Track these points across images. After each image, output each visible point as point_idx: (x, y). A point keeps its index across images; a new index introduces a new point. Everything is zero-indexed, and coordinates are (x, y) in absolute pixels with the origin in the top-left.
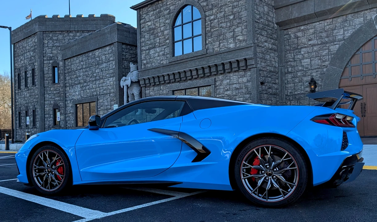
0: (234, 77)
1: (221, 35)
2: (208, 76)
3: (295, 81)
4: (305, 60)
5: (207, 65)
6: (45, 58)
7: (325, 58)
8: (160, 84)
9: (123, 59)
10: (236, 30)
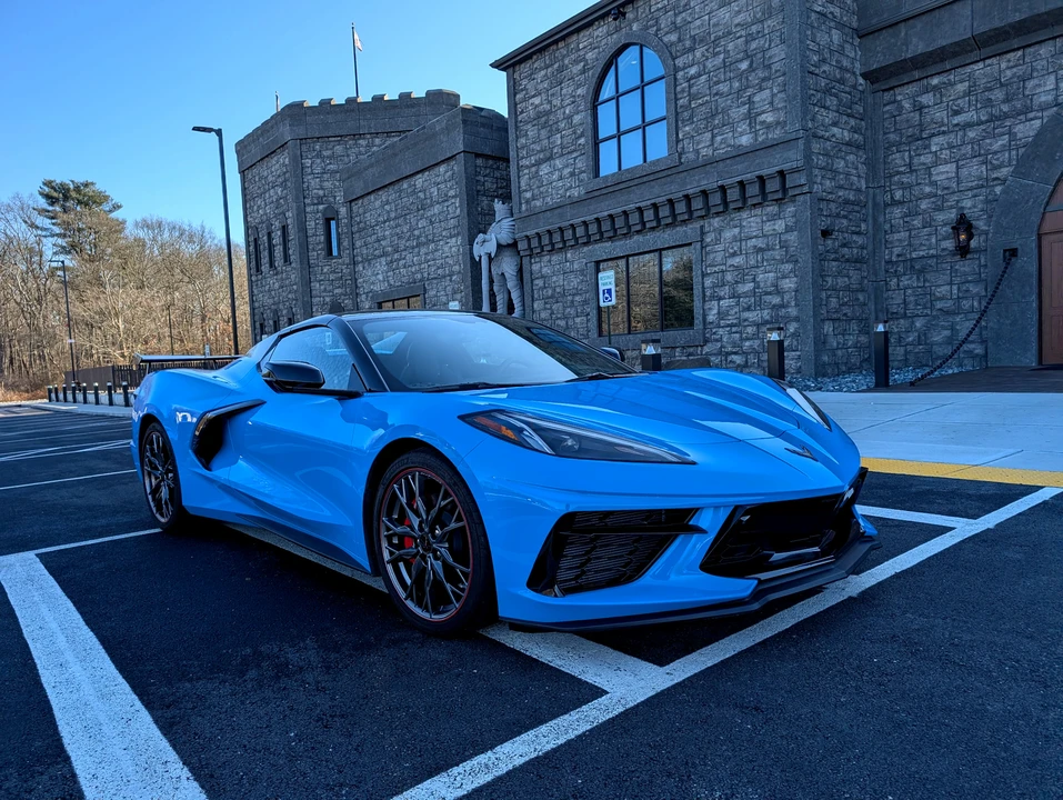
0: (751, 221)
1: (717, 113)
2: (684, 221)
3: (913, 225)
4: (942, 168)
5: (681, 194)
6: (307, 201)
7: (1001, 159)
8: (565, 246)
9: (478, 191)
10: (756, 99)
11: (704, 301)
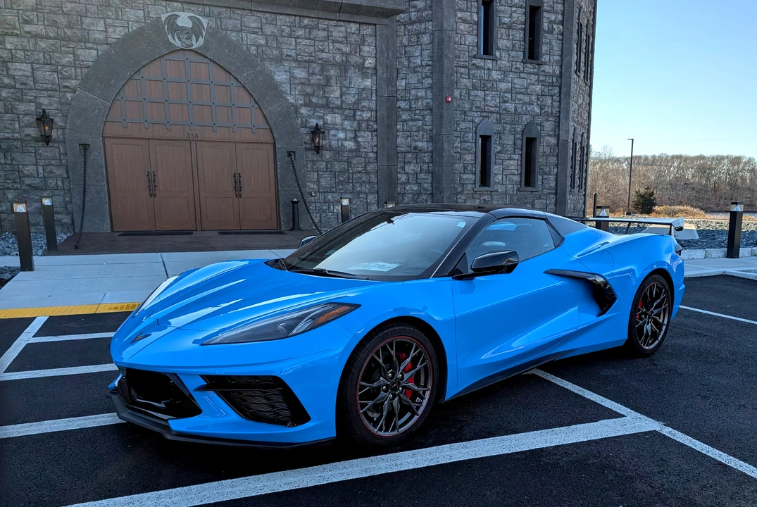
4: (17, 65)
7: (69, 72)
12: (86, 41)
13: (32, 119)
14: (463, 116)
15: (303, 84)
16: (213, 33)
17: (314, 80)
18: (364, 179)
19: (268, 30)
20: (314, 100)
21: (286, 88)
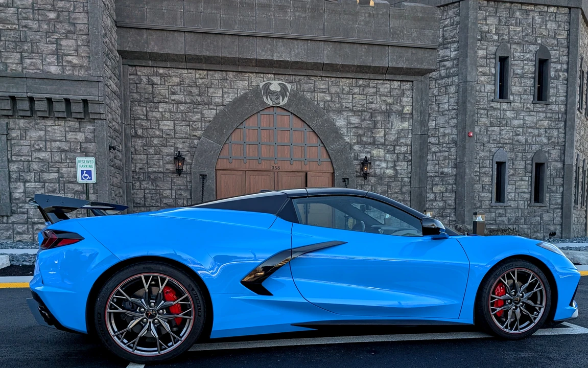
0: (54, 128)
3: (149, 152)
4: (165, 122)
7: (197, 126)
10: (64, 43)
11: (10, 182)
12: (209, 104)
13: (172, 158)
14: (482, 147)
15: (356, 127)
16: (294, 95)
17: (364, 124)
18: (400, 198)
19: (333, 89)
20: (364, 139)
21: (344, 131)
